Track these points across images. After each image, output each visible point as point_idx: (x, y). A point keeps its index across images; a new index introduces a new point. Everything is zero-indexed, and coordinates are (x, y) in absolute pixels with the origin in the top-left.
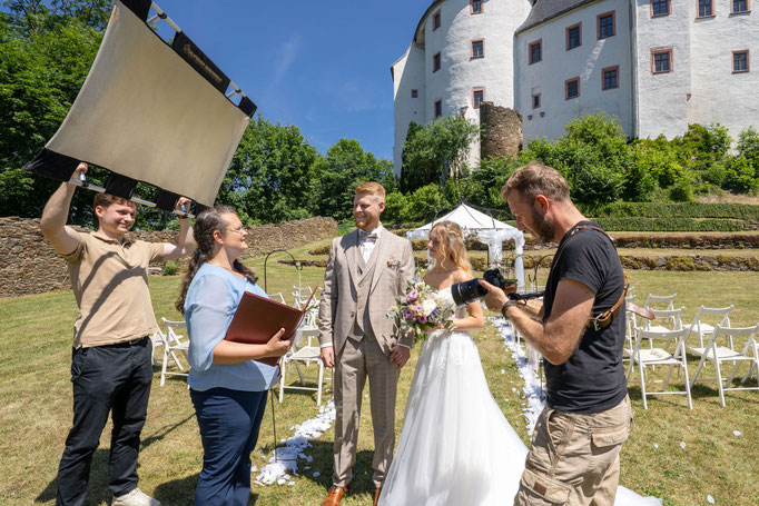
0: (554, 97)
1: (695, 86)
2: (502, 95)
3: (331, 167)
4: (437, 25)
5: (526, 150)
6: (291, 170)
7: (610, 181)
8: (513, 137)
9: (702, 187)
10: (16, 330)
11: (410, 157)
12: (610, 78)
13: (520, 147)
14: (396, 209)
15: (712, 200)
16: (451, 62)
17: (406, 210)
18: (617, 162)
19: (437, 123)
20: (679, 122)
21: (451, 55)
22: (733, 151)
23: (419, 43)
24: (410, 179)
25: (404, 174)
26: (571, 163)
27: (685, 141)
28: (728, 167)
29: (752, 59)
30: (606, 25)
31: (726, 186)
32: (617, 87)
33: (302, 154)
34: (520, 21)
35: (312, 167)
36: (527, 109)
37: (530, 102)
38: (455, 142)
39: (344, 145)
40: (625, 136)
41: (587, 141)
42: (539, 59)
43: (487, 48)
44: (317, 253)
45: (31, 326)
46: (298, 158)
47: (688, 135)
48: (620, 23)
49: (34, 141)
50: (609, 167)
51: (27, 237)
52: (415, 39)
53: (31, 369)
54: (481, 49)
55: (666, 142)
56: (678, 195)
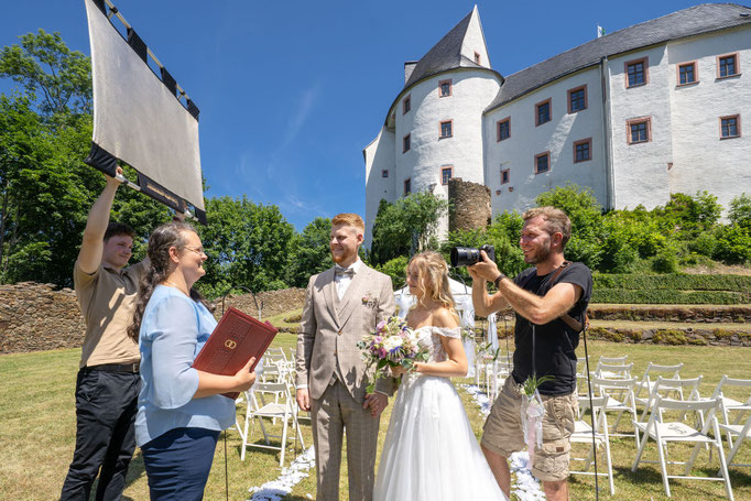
1: (677, 155)
2: (471, 170)
3: (307, 243)
4: (407, 108)
5: (494, 223)
6: (270, 245)
8: (481, 212)
9: (689, 258)
10: (18, 380)
11: (381, 232)
12: (582, 150)
13: (489, 221)
16: (421, 143)
18: (591, 234)
19: (407, 199)
20: (660, 192)
21: (421, 136)
22: (724, 220)
23: (390, 127)
24: (381, 253)
25: (374, 249)
27: (667, 211)
28: (719, 237)
29: (744, 124)
31: (716, 257)
32: (589, 159)
33: (280, 231)
34: (488, 102)
35: (290, 243)
36: (496, 184)
37: (499, 178)
38: (424, 217)
39: (318, 223)
40: (601, 206)
42: (508, 136)
43: (455, 128)
44: (292, 321)
45: (32, 377)
46: (277, 235)
47: (670, 204)
49: (54, 219)
50: (583, 238)
51: (40, 300)
52: (386, 124)
53: (17, 415)
54: (450, 129)
55: (646, 213)
56: (662, 266)
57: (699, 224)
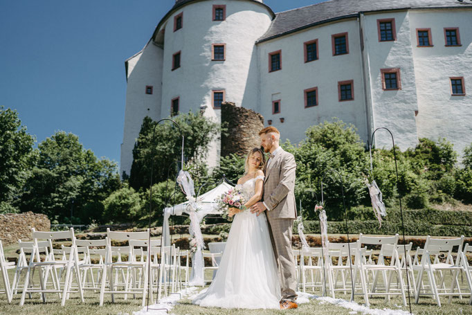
0: (293, 104)
1: (421, 104)
7: (352, 185)
9: (436, 196)
14: (127, 206)
15: (446, 208)
17: (138, 207)
18: (358, 168)
20: (410, 135)
22: (459, 165)
26: (313, 166)
27: (417, 153)
28: (457, 178)
29: (467, 85)
30: (340, 45)
32: (351, 99)
33: (16, 141)
37: (271, 108)
40: (364, 144)
41: (328, 147)
42: (279, 68)
47: (419, 147)
48: (352, 43)
50: (351, 172)
54: (222, 53)
55: (400, 153)
56: (416, 203)
57: (441, 166)
